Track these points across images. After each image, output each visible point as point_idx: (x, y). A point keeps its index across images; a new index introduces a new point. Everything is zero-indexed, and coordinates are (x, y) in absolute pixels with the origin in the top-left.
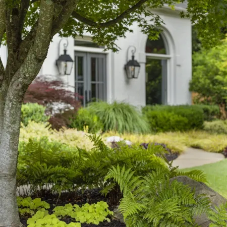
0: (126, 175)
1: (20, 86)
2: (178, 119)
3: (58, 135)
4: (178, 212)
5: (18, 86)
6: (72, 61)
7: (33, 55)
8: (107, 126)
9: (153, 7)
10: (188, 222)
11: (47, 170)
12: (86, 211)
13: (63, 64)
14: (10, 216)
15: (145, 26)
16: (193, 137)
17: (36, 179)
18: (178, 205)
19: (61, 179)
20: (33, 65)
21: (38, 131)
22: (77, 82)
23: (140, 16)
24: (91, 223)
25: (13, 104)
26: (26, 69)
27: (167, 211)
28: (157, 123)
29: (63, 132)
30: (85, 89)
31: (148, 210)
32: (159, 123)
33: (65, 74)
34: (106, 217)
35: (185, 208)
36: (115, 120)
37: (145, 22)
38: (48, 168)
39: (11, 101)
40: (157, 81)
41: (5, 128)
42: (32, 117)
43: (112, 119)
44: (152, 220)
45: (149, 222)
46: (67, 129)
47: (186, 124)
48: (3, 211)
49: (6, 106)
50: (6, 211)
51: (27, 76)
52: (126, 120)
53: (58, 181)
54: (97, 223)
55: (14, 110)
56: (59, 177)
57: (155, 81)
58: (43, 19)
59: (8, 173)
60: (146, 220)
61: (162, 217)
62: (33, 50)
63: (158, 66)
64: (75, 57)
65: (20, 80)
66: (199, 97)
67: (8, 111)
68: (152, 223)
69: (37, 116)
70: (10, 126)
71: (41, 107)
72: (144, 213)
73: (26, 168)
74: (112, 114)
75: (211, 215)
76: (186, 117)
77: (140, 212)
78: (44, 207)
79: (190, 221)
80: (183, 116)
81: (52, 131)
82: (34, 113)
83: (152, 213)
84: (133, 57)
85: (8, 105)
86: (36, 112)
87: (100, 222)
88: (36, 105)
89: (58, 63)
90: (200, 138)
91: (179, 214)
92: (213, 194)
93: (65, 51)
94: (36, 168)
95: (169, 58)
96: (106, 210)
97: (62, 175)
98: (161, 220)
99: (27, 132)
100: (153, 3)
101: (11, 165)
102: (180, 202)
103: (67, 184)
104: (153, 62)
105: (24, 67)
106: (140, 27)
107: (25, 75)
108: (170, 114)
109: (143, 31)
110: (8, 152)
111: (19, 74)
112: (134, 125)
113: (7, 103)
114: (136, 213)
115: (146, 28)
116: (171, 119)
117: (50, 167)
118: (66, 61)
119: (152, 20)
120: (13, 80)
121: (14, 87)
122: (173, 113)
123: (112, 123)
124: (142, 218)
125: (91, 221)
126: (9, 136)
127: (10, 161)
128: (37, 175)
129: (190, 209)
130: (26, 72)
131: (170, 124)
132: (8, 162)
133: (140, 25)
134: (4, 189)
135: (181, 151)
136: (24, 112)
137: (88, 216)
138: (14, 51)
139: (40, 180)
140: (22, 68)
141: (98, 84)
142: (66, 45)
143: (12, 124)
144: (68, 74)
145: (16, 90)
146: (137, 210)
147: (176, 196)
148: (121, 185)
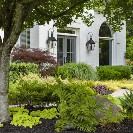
0: (63, 93)
1: (8, 47)
2: (116, 73)
3: (44, 80)
4: (88, 111)
5: (7, 47)
6: (56, 41)
7: (14, 32)
8: (74, 76)
9: (89, 9)
10: (93, 116)
11: (29, 94)
12: (45, 113)
13: (51, 42)
14: (5, 114)
15: (85, 19)
16: (123, 83)
17: (23, 98)
18: (88, 107)
19: (36, 98)
20: (14, 37)
21: (34, 77)
22: (59, 52)
23: (82, 14)
24: (47, 119)
25: (5, 57)
26: (11, 39)
27: (82, 110)
28: (104, 75)
29: (47, 78)
30: (64, 56)
31: (73, 110)
32: (105, 75)
33: (52, 48)
34: (56, 116)
35: (92, 109)
36: (78, 73)
37: (85, 17)
38: (30, 92)
39: (4, 55)
40: (107, 53)
41: (2, 69)
42: (31, 70)
43: (77, 72)
44: (74, 115)
45: (73, 116)
46: (49, 76)
47: (120, 76)
48: (1, 111)
49: (2, 58)
50: (3, 111)
51: (12, 42)
52: (84, 73)
53: (35, 99)
54: (50, 118)
55: (6, 59)
56: (35, 97)
57: (106, 52)
58: (18, 13)
59: (3, 92)
60: (71, 115)
61: (79, 113)
62: (14, 29)
63: (107, 44)
64: (58, 38)
65: (8, 44)
66: (130, 61)
67: (3, 60)
68: (74, 116)
69: (34, 69)
70: (4, 68)
71: (36, 65)
72: (70, 111)
73: (19, 93)
74: (77, 69)
75: (104, 112)
76: (121, 72)
77: (69, 111)
78: (26, 112)
79: (94, 116)
80: (119, 71)
81: (41, 78)
82: (32, 68)
83: (75, 111)
84: (91, 39)
85: (3, 57)
86: (33, 68)
87: (52, 118)
88: (33, 63)
89: (48, 41)
90: (127, 83)
91: (88, 112)
92: (111, 104)
93: (52, 35)
94: (23, 93)
95: (113, 39)
96: (55, 112)
97: (37, 96)
98: (79, 115)
99: (28, 78)
100: (89, 7)
101: (5, 87)
102: (89, 106)
103: (39, 101)
104: (105, 42)
105: (10, 38)
106: (82, 20)
107: (10, 42)
108: (111, 70)
109: (83, 22)
110: (3, 81)
111: (8, 41)
112: (89, 76)
113: (2, 56)
114: (66, 111)
115: (85, 20)
116: (112, 73)
117: (31, 92)
118: (53, 41)
119: (88, 16)
120: (5, 44)
121: (6, 48)
122: (113, 69)
123: (77, 74)
124: (69, 114)
125: (47, 117)
126: (4, 73)
127: (4, 85)
128: (24, 96)
129: (94, 110)
130: (11, 40)
131: (111, 76)
132: (3, 86)
133: (82, 19)
134: (1, 100)
135: (115, 90)
136: (26, 68)
137: (46, 115)
138: (8, 31)
139: (26, 99)
140: (9, 38)
141: (71, 53)
142: (52, 32)
143: (5, 66)
144: (54, 48)
145: (6, 49)
146: (67, 110)
147: (88, 103)
148: (60, 98)
